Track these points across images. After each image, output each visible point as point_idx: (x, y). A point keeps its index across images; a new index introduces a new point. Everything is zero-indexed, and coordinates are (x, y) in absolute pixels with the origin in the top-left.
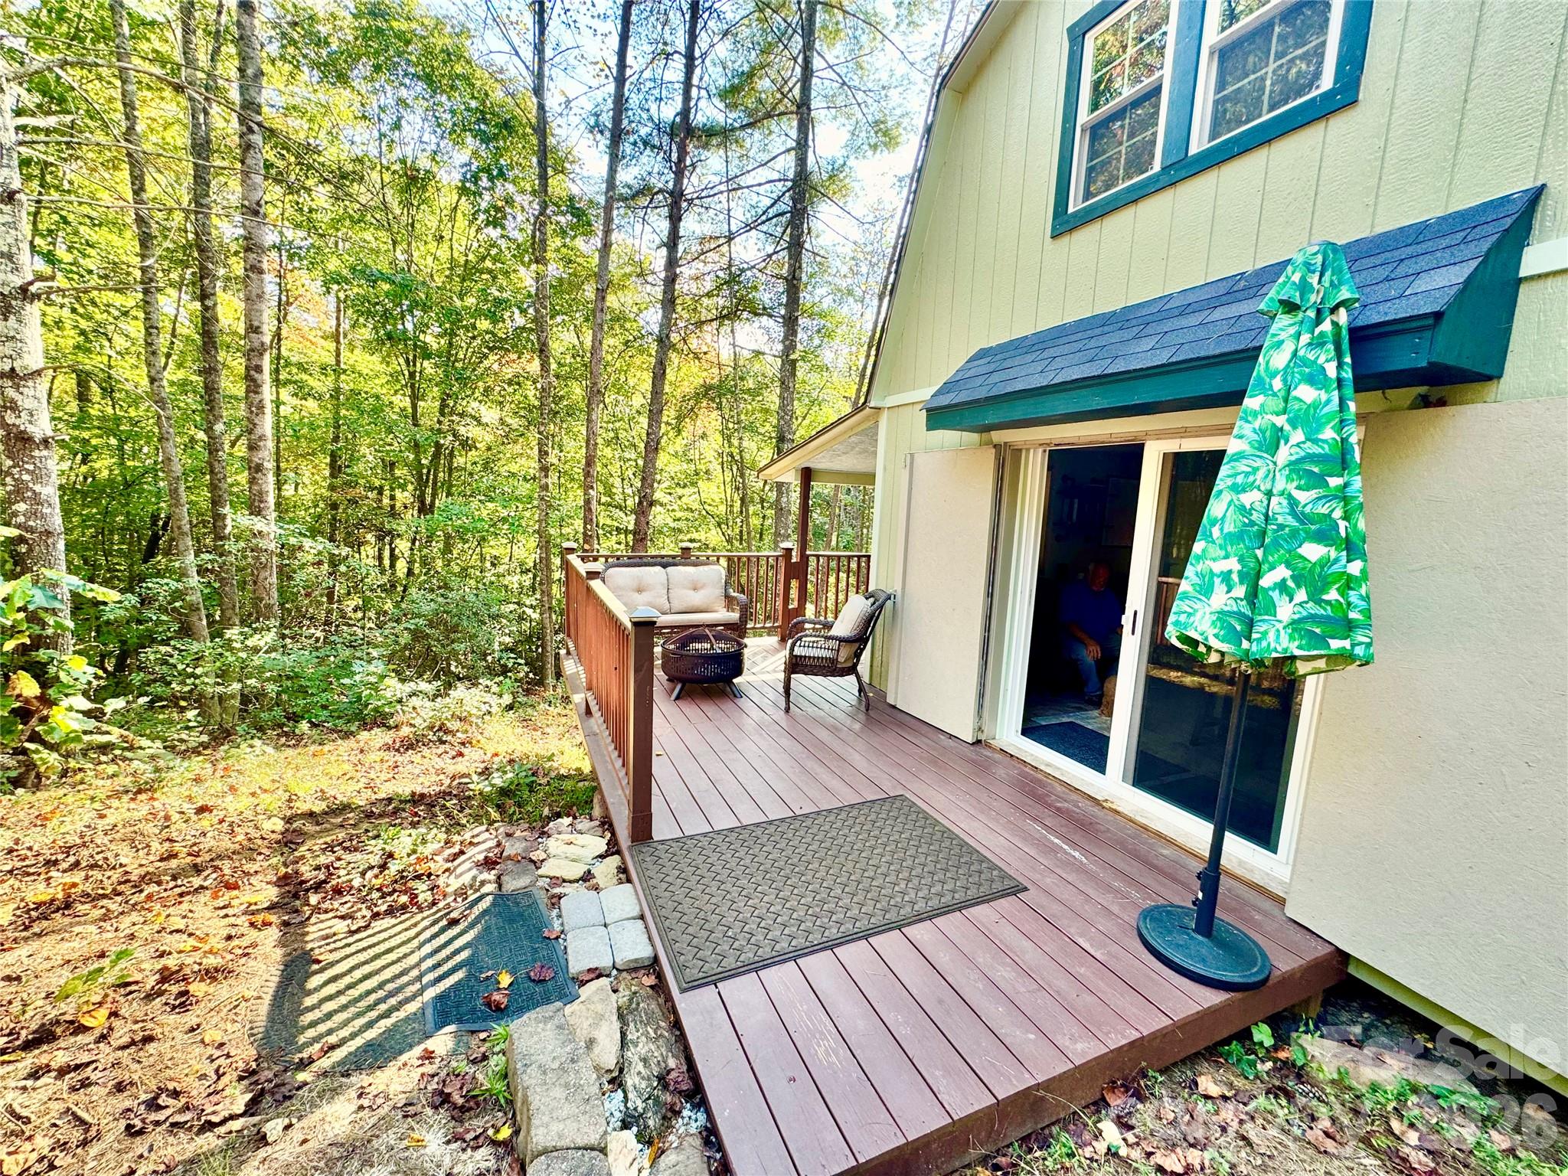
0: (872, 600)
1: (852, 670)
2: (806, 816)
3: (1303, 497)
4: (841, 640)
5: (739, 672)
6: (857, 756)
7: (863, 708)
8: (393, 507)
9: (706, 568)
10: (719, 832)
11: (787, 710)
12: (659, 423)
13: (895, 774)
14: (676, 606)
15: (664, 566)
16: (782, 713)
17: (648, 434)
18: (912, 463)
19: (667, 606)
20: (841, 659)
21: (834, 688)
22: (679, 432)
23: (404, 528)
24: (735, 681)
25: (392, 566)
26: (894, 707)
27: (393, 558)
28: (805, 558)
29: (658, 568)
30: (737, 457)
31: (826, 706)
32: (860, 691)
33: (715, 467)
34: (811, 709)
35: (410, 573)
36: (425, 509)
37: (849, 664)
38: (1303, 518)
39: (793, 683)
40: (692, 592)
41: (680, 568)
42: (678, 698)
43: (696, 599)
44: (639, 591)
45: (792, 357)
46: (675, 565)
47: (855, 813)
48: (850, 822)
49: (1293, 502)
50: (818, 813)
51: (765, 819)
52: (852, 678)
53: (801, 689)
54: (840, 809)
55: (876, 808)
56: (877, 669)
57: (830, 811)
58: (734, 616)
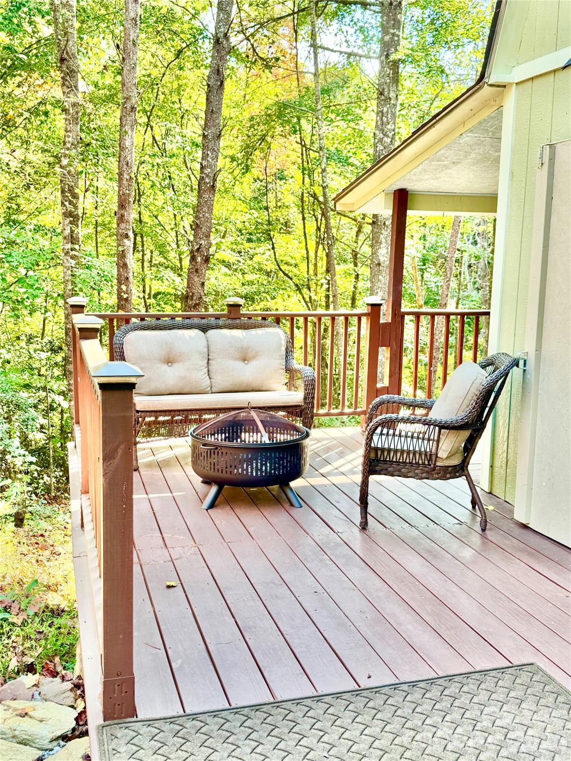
0: (490, 369)
1: (460, 470)
2: (376, 690)
4: (442, 426)
5: (296, 472)
6: (464, 599)
7: (478, 528)
9: (259, 331)
10: (237, 710)
11: (364, 526)
12: (216, 151)
13: (523, 629)
14: (220, 381)
15: (204, 329)
16: (356, 531)
17: (202, 168)
18: (552, 159)
19: (207, 382)
20: (442, 454)
21: (434, 497)
22: (247, 169)
24: (293, 484)
26: (525, 527)
28: (399, 316)
29: (195, 332)
30: (321, 199)
31: (422, 522)
32: (474, 502)
33: (294, 215)
34: (398, 526)
37: (456, 461)
39: (371, 488)
40: (240, 364)
41: (225, 331)
42: (212, 506)
43: (246, 373)
44: (169, 361)
45: (393, 57)
46: (220, 327)
47: (453, 689)
48: (445, 704)
50: (395, 686)
51: (311, 692)
52: (462, 482)
53: (386, 497)
54: (431, 681)
55: (489, 683)
56: (499, 470)
57: (413, 684)
58: (297, 397)
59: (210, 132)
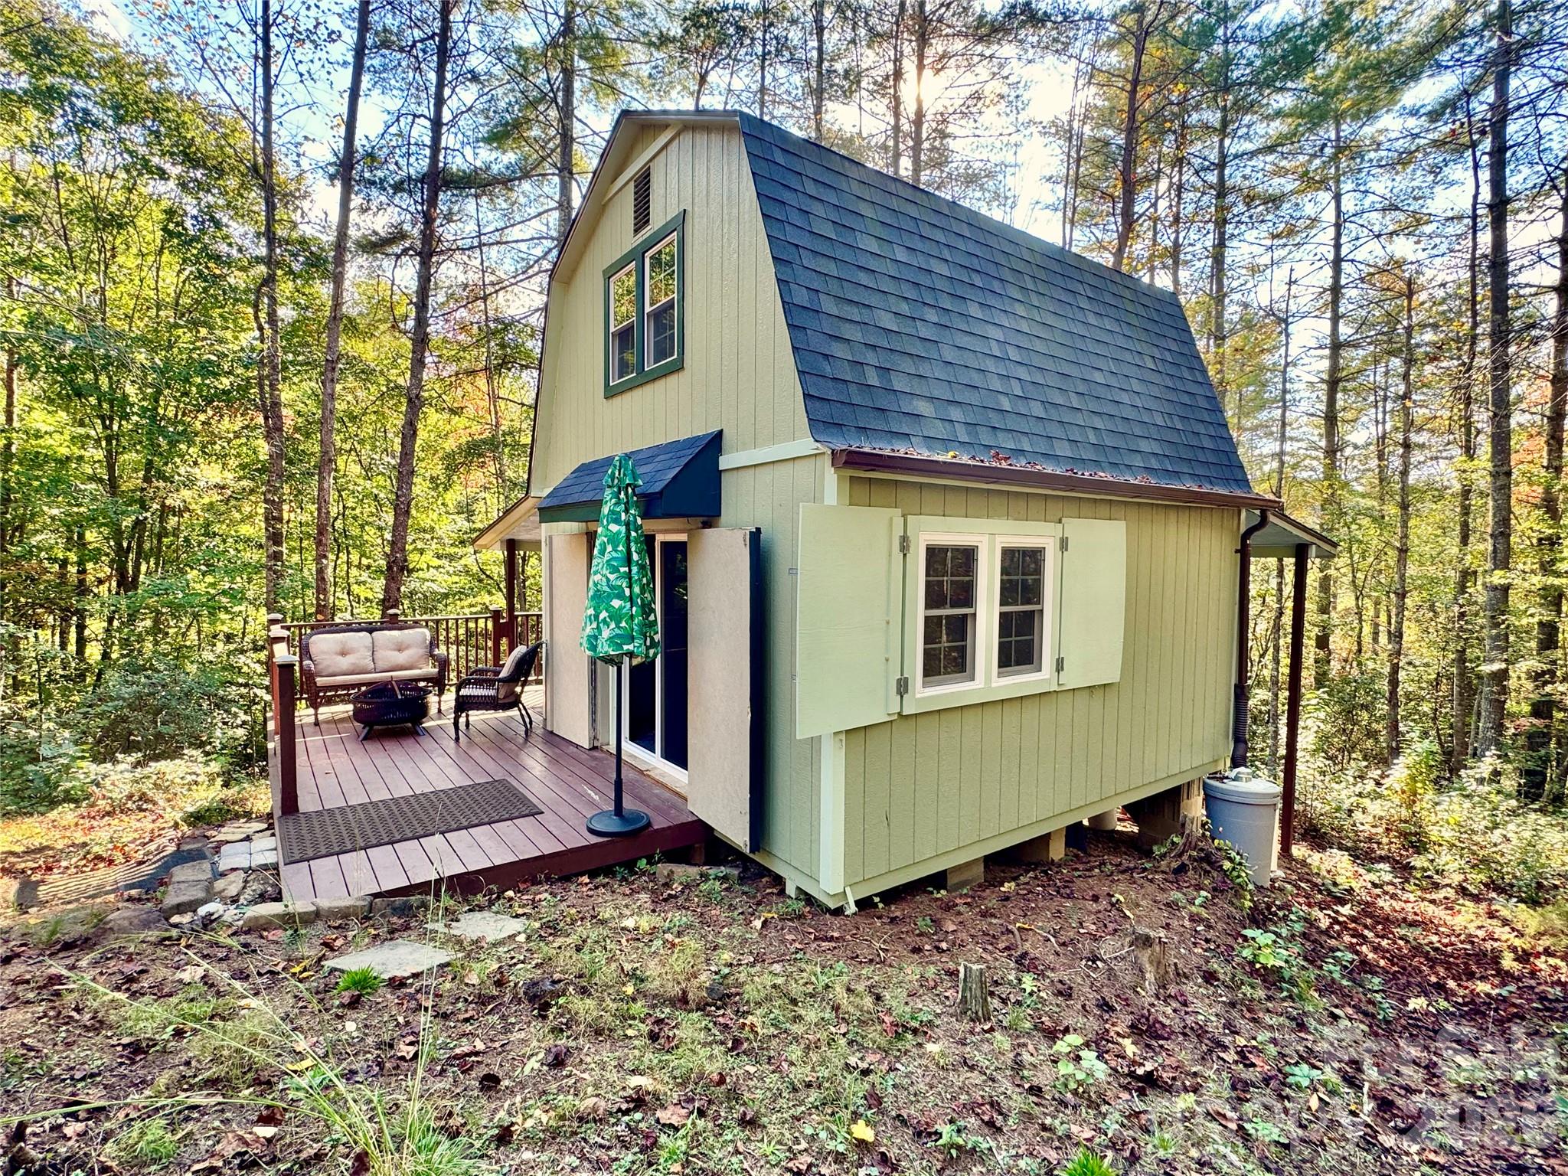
3: (612, 577)
4: (499, 681)
8: (82, 582)
9: (411, 631)
12: (410, 484)
14: (381, 665)
15: (371, 631)
17: (397, 496)
19: (372, 666)
20: (501, 696)
23: (97, 606)
25: (80, 650)
26: (551, 732)
27: (82, 642)
29: (364, 634)
35: (105, 656)
36: (126, 583)
37: (509, 700)
38: (612, 587)
40: (397, 653)
41: (386, 632)
42: (365, 738)
43: (401, 658)
44: (343, 654)
46: (380, 629)
49: (608, 580)
55: (481, 789)
59: (404, 470)
